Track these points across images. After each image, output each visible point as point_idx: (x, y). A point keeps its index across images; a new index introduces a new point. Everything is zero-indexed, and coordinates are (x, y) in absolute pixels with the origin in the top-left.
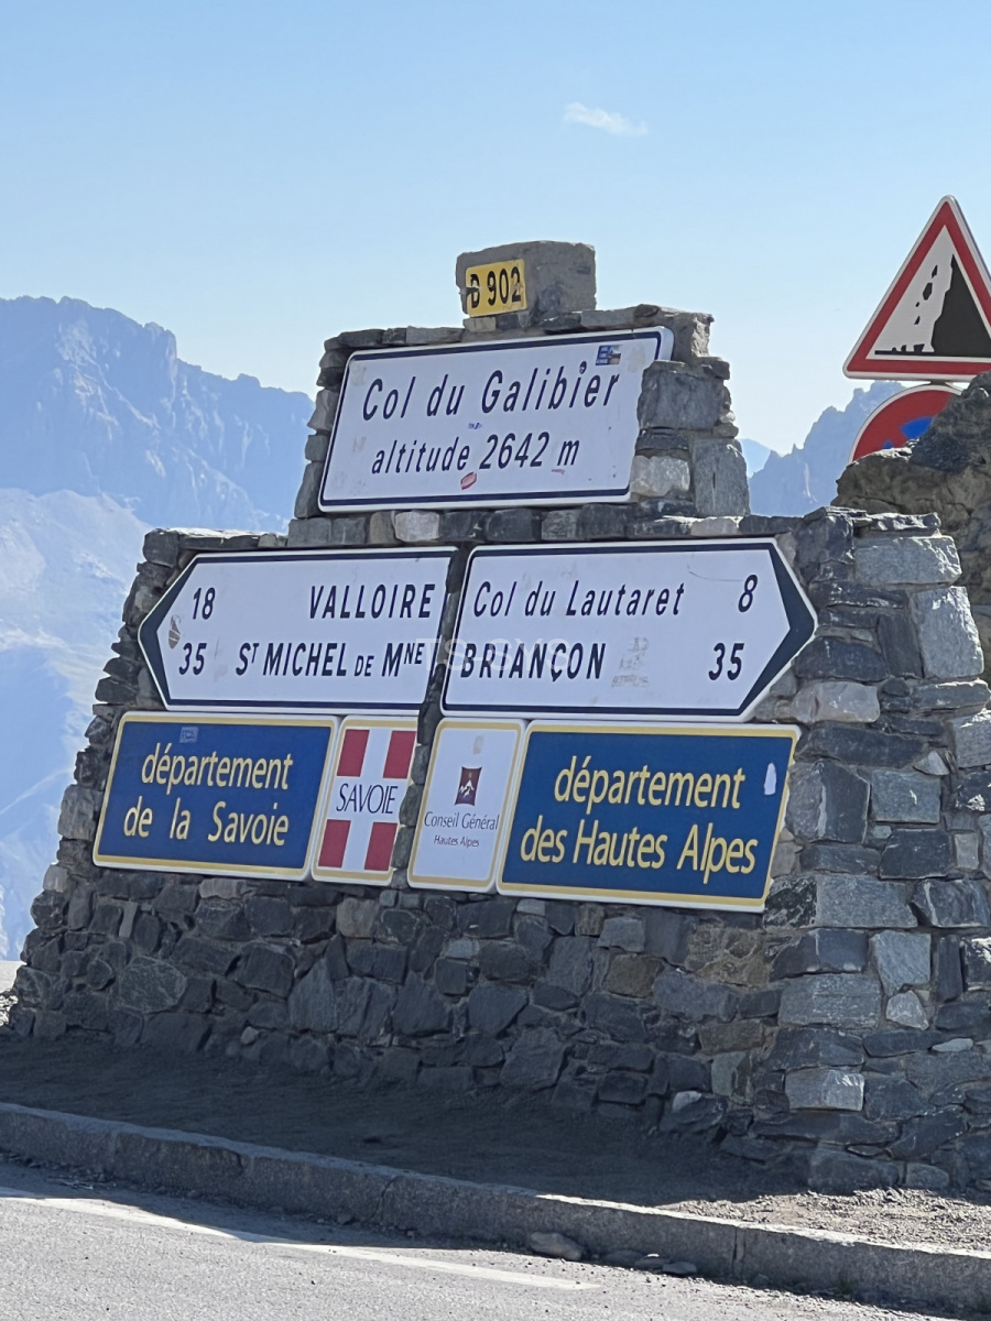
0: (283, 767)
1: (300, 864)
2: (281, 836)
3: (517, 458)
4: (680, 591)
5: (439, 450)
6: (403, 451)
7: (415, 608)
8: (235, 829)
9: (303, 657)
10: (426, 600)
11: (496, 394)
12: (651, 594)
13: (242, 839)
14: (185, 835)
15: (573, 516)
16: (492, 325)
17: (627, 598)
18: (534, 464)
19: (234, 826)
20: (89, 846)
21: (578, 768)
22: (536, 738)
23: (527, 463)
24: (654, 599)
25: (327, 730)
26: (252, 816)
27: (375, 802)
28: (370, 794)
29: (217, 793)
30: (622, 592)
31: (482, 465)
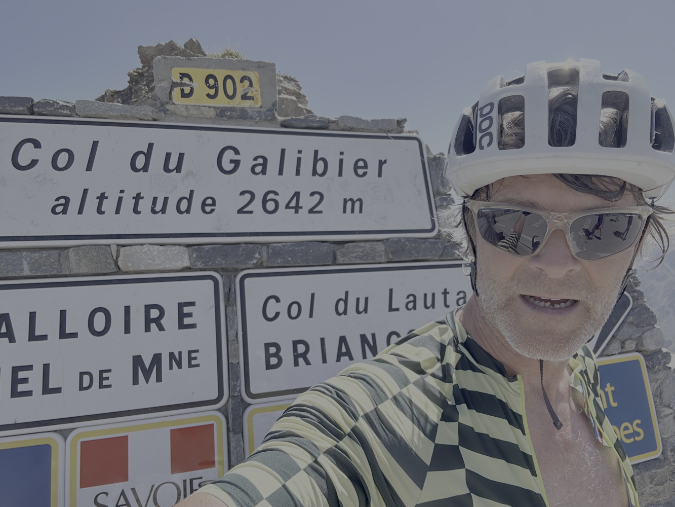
3: (287, 207)
5: (166, 199)
6: (102, 197)
7: (170, 319)
10: (182, 315)
11: (237, 163)
16: (212, 113)
17: (453, 297)
18: (311, 211)
23: (303, 212)
28: (154, 493)
30: (445, 293)
31: (240, 211)
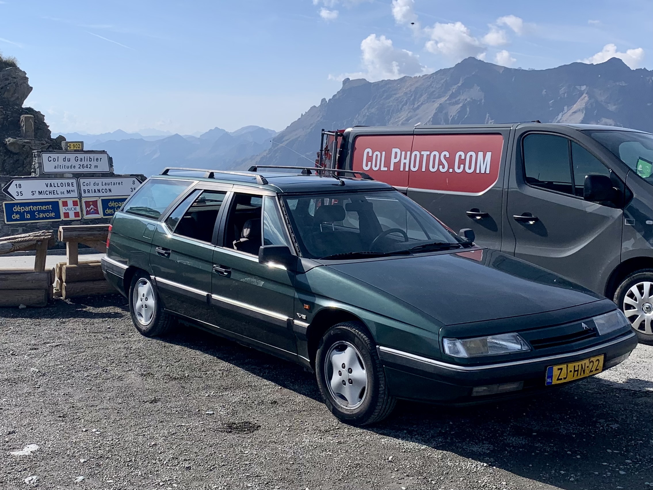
0: (50, 207)
1: (60, 218)
2: (53, 215)
4: (122, 182)
6: (60, 166)
7: (71, 185)
8: (41, 215)
9: (48, 193)
10: (72, 185)
11: (78, 159)
12: (117, 183)
13: (44, 216)
14: (29, 217)
15: (101, 174)
16: (73, 151)
17: (112, 184)
18: (90, 168)
19: (42, 215)
20: (4, 221)
21: (112, 203)
22: (102, 200)
23: (88, 168)
24: (117, 184)
25: (58, 202)
26: (45, 214)
27: (73, 209)
28: (71, 208)
29: (34, 211)
30: (111, 183)
31: (79, 168)
